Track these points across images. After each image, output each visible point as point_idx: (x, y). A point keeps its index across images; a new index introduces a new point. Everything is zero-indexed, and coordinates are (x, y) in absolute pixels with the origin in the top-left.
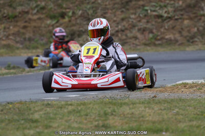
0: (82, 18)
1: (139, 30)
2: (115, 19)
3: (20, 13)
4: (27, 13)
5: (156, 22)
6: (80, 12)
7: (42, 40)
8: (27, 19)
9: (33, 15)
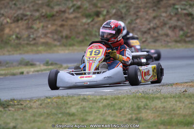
0: (116, 16)
1: (170, 27)
2: (147, 17)
3: (57, 12)
4: (64, 12)
5: (186, 20)
6: (114, 11)
7: (78, 38)
8: (64, 18)
9: (69, 14)
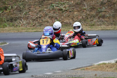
0: (17, 10)
1: (49, 17)
2: (36, 11)
5: (58, 13)
6: (16, 7)
